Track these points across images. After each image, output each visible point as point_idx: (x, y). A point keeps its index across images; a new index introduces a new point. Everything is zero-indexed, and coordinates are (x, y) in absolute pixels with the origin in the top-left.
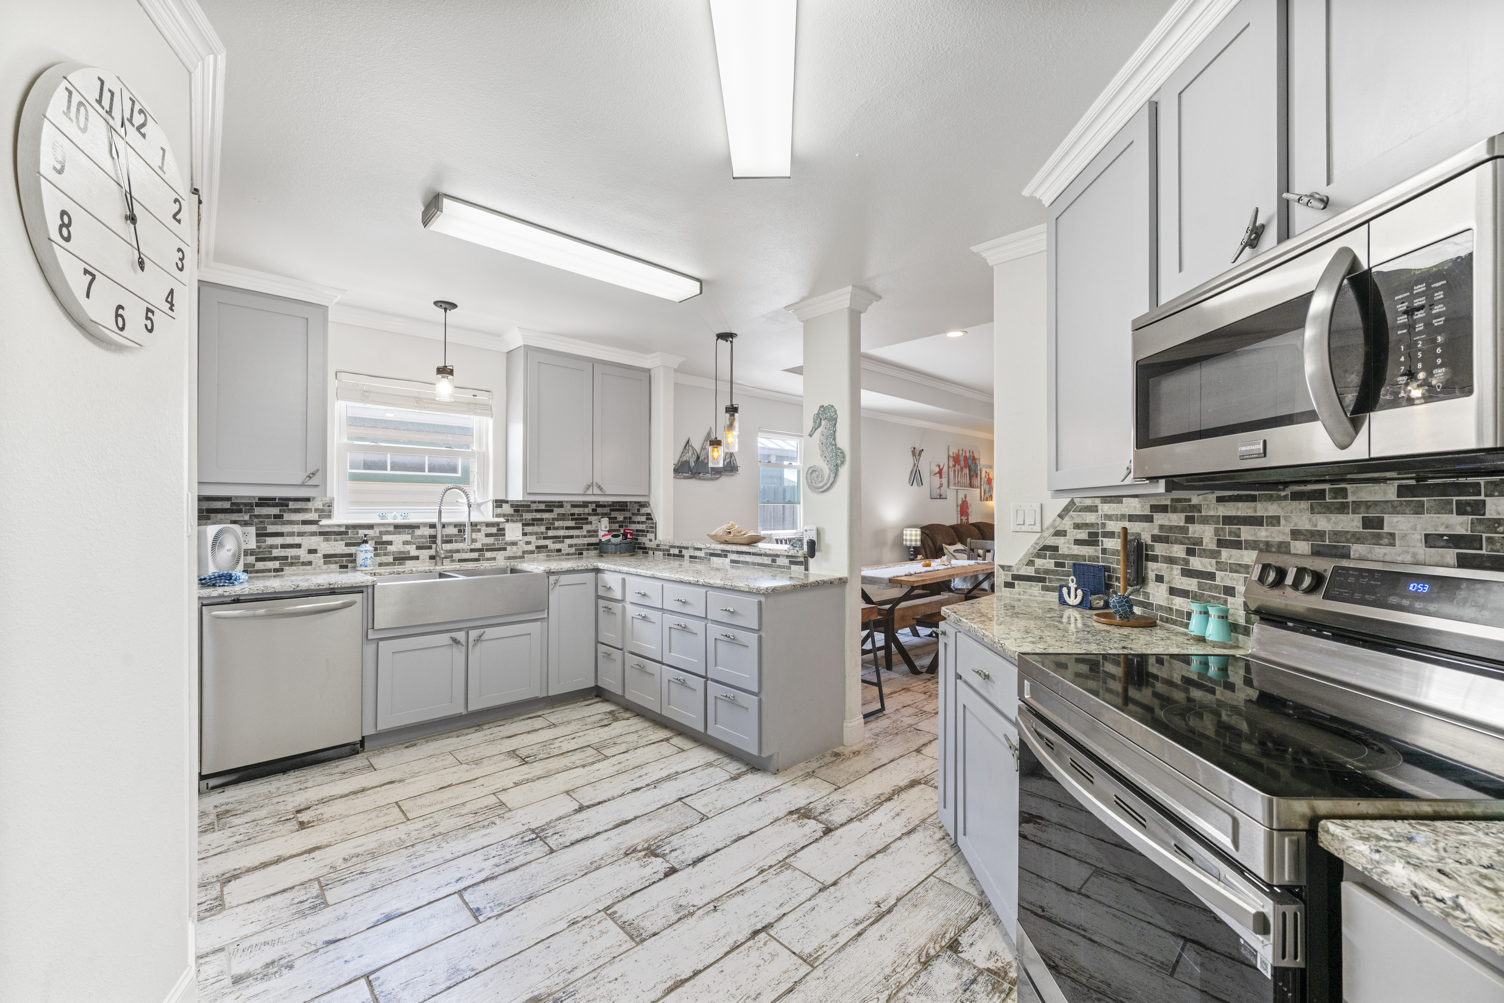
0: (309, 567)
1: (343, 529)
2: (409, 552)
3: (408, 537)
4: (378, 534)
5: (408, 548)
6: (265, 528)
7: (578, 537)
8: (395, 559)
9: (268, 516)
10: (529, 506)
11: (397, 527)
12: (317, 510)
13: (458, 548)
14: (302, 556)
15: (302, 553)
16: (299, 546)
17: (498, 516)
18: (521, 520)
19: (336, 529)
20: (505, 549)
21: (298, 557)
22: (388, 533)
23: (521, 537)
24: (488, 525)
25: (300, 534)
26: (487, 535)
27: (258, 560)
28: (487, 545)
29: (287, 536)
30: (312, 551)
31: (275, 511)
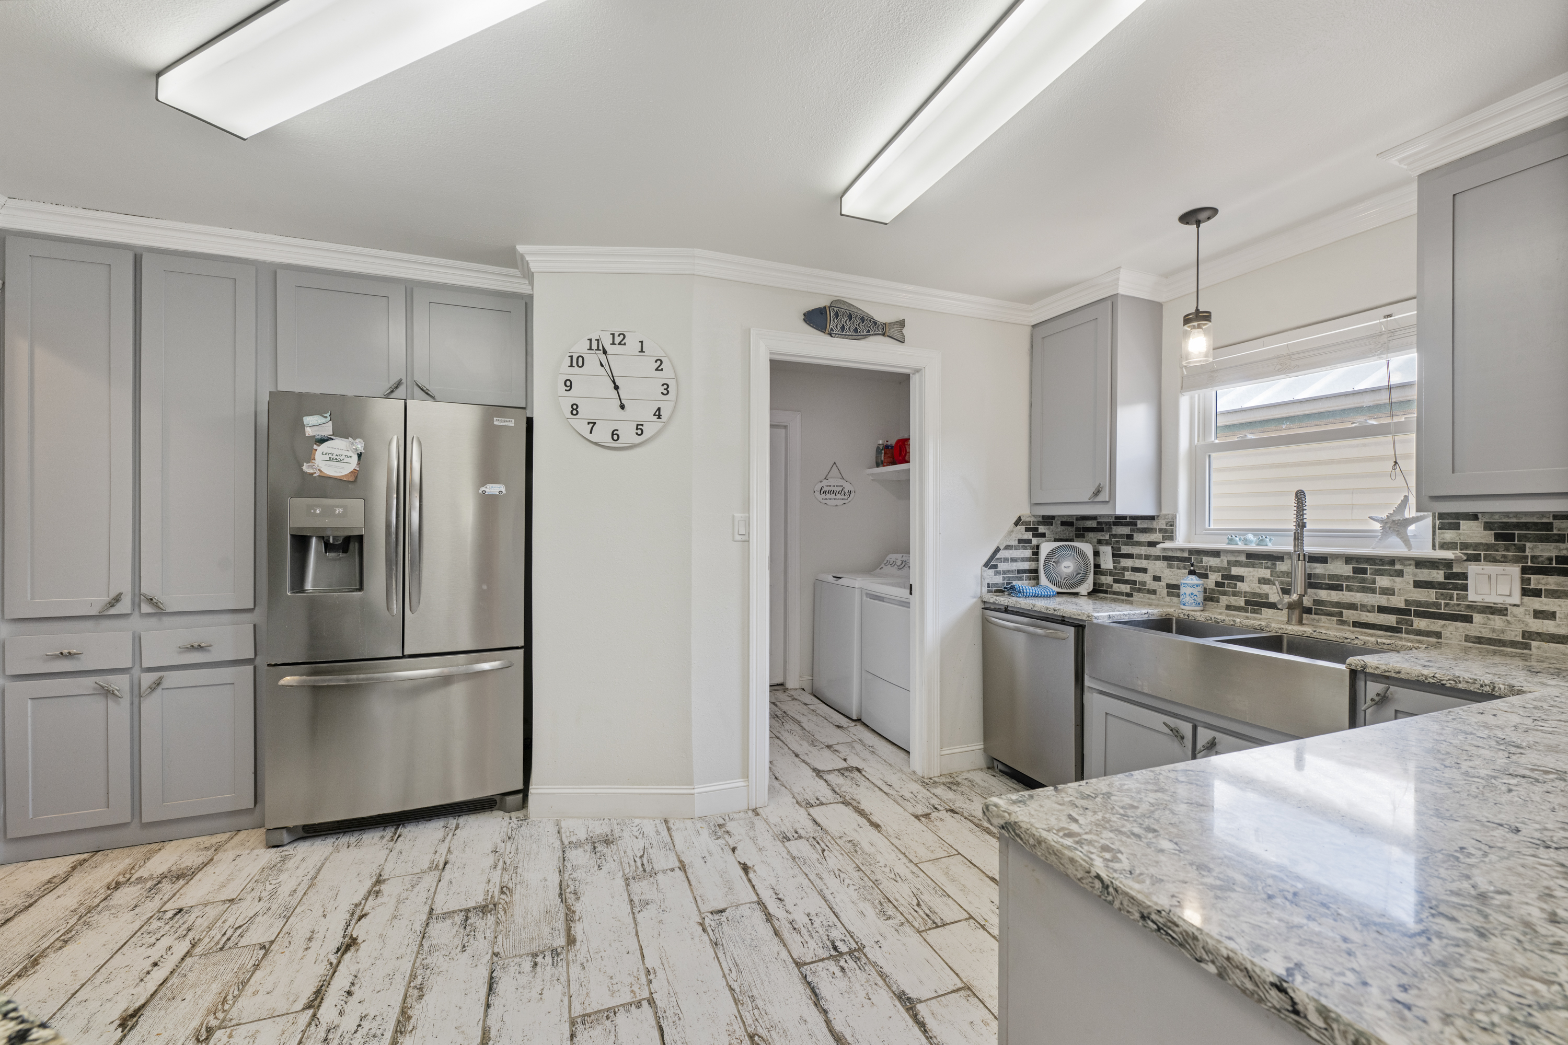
0: (1153, 597)
1: (1186, 555)
2: (1267, 596)
3: (1266, 573)
4: (1225, 565)
5: (1266, 588)
6: (1119, 549)
8: (1247, 602)
9: (1121, 536)
10: (1549, 527)
11: (1250, 556)
12: (1161, 530)
13: (1353, 600)
14: (1148, 582)
15: (1147, 578)
16: (1144, 571)
17: (1444, 546)
18: (1516, 560)
19: (1178, 554)
20: (1468, 619)
21: (1144, 583)
22: (1238, 564)
23: (1516, 598)
24: (1420, 563)
25: (1147, 557)
26: (1418, 584)
27: (1115, 581)
28: (1419, 603)
29: (1136, 558)
30: (1157, 579)
31: (1125, 530)
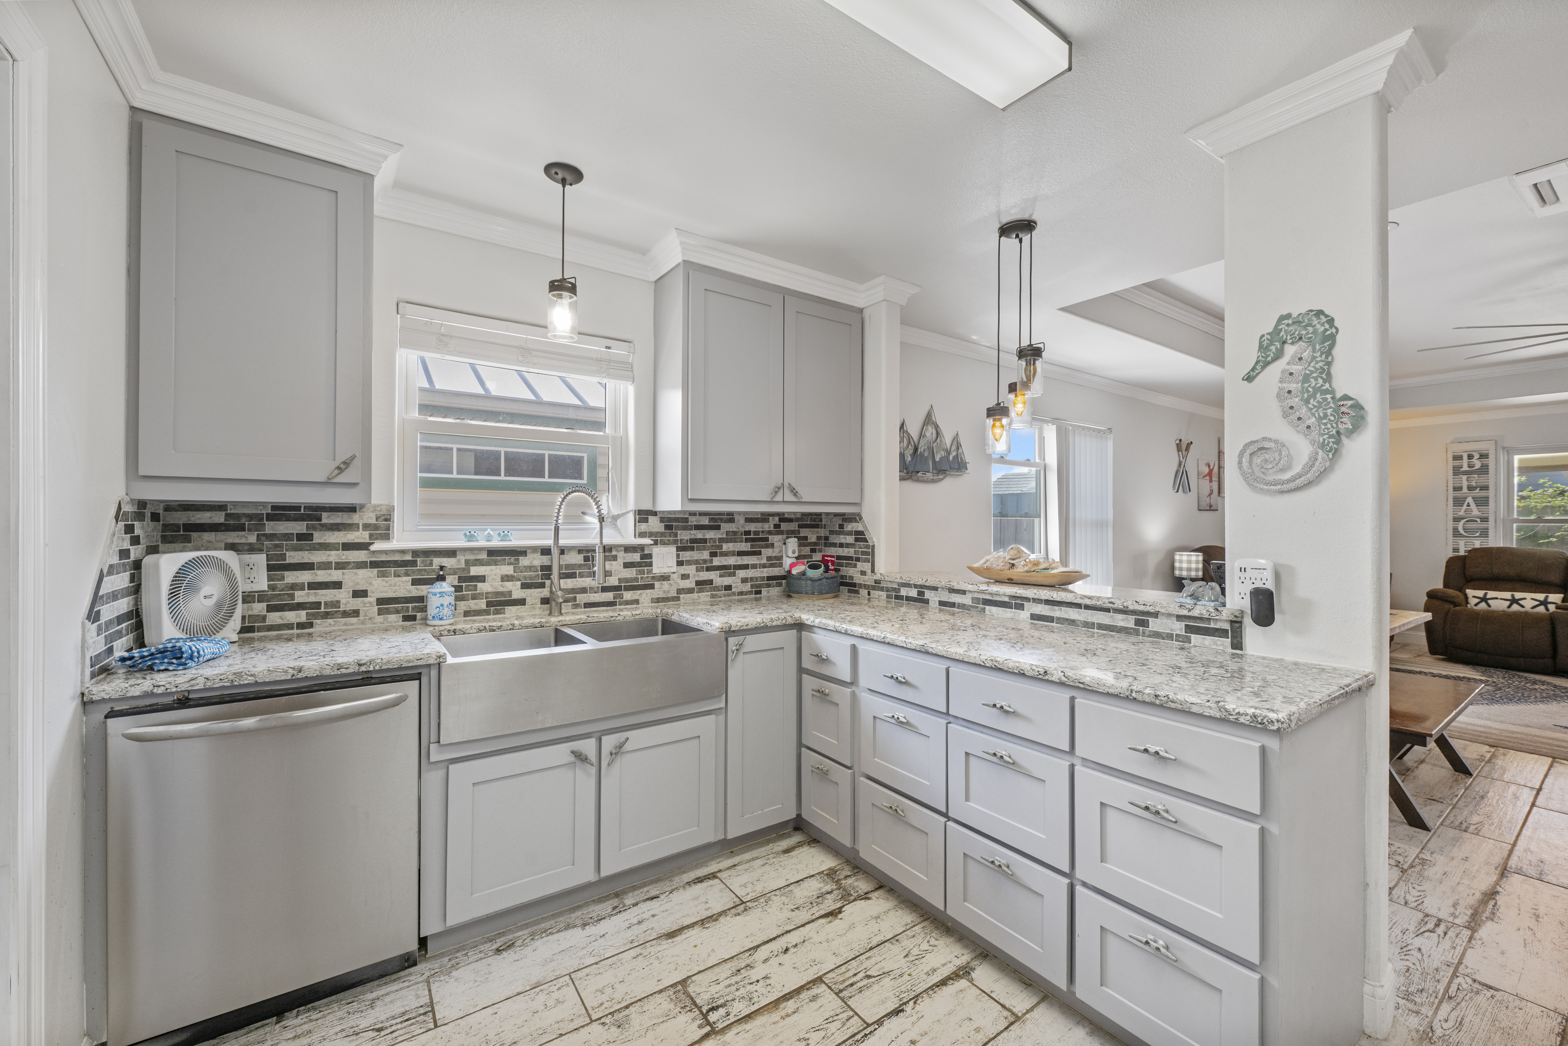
0: (354, 620)
1: (409, 557)
2: (510, 593)
3: (508, 570)
4: (463, 565)
5: (509, 585)
6: (283, 557)
7: (754, 566)
8: (489, 604)
9: (288, 537)
10: (686, 520)
11: (492, 552)
12: (366, 527)
13: (584, 585)
14: (343, 601)
15: (343, 597)
16: (338, 585)
17: (642, 535)
18: (675, 542)
19: (397, 557)
20: (651, 587)
21: (337, 604)
22: (478, 563)
23: (674, 568)
24: (628, 549)
25: (341, 566)
26: (627, 565)
27: (270, 609)
28: (626, 580)
29: (319, 569)
30: (359, 594)
31: (299, 527)
